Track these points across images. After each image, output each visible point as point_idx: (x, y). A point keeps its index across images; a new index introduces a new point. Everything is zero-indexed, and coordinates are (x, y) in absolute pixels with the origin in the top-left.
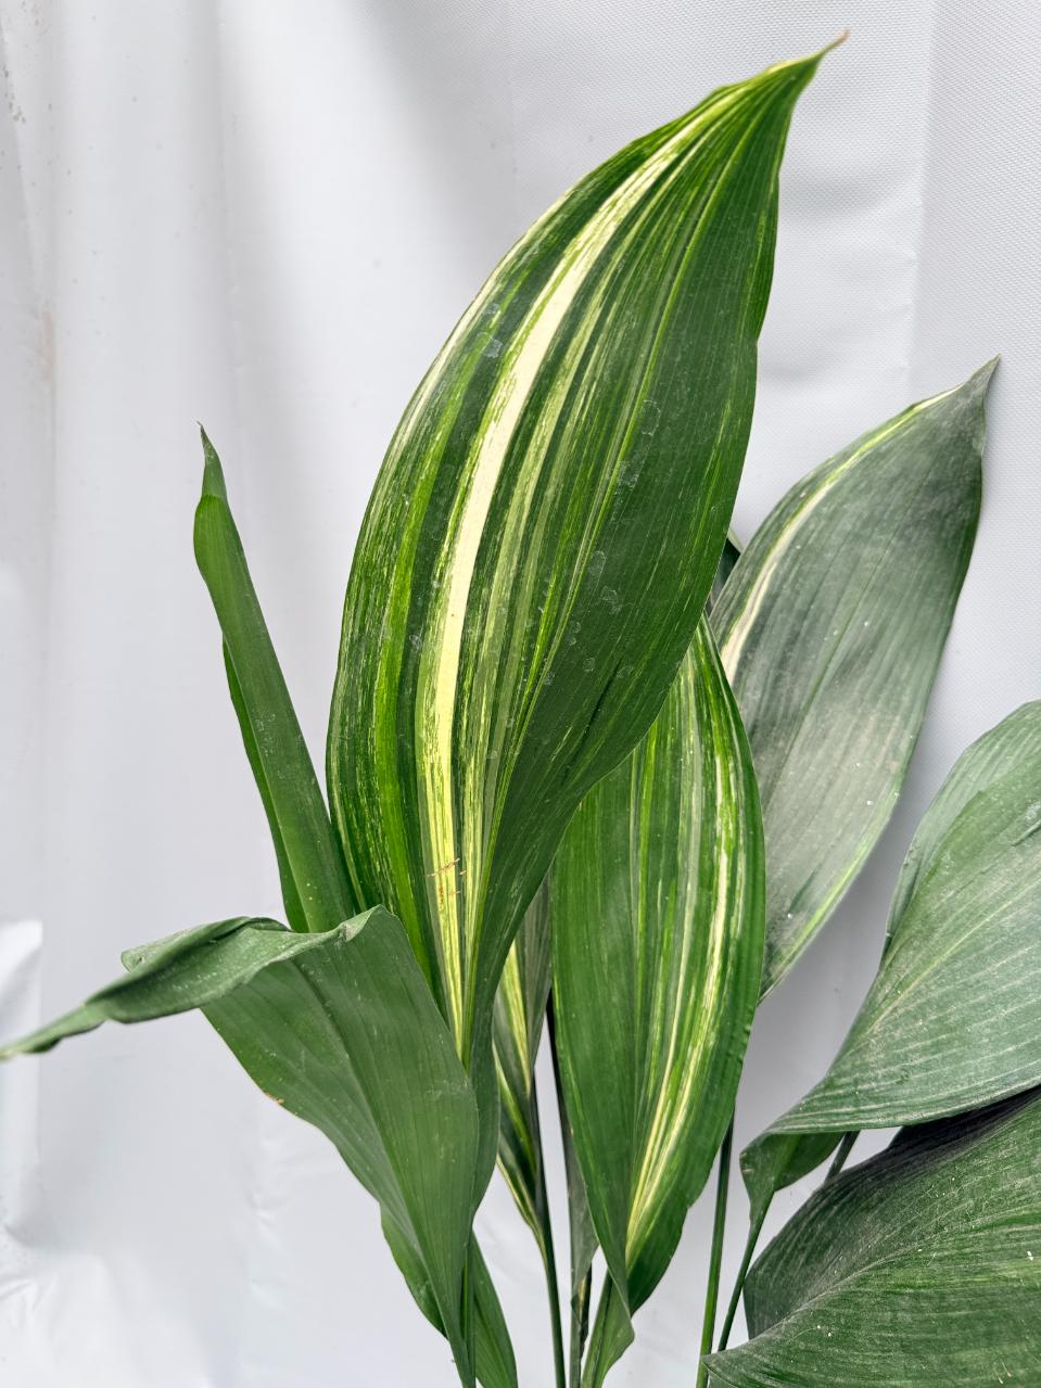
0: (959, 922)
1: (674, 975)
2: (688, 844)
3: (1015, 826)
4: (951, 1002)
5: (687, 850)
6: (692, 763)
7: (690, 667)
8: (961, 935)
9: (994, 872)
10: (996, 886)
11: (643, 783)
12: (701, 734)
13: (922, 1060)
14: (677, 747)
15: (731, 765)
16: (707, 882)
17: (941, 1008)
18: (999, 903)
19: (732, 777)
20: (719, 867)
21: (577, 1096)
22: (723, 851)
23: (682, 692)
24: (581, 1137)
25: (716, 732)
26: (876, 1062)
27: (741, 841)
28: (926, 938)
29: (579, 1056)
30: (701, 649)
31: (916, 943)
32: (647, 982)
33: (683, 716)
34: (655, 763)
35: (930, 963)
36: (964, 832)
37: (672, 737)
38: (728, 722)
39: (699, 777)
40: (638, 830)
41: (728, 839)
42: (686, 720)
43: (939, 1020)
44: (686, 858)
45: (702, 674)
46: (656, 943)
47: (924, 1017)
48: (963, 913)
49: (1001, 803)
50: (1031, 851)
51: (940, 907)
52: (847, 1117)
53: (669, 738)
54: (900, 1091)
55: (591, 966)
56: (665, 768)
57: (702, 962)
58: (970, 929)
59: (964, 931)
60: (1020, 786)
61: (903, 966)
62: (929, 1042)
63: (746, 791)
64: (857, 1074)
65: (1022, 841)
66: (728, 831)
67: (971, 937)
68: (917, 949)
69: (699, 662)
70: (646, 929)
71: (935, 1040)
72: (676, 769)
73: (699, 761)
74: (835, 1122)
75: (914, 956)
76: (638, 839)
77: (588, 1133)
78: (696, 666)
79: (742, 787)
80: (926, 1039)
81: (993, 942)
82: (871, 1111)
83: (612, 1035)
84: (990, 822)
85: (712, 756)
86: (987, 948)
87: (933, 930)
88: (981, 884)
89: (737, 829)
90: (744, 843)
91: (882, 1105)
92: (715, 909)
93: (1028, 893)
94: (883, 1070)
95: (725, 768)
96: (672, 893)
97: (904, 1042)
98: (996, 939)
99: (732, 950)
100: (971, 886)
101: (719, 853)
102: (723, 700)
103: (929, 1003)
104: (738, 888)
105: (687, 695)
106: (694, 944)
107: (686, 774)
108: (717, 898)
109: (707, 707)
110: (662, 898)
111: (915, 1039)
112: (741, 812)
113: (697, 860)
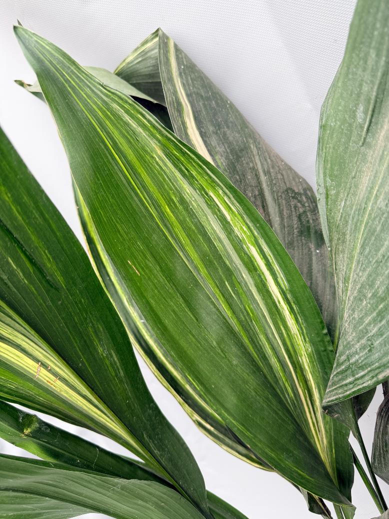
0: (355, 220)
1: (267, 327)
2: (227, 252)
3: (355, 133)
4: (375, 279)
5: (229, 256)
6: (198, 205)
7: (154, 146)
8: (359, 229)
9: (360, 171)
10: (365, 181)
11: (177, 235)
12: (191, 184)
13: (376, 329)
14: (183, 201)
15: (221, 192)
16: (252, 267)
17: (371, 286)
18: (370, 193)
19: (226, 199)
20: (252, 255)
21: (241, 427)
22: (249, 245)
23: (161, 164)
24: (256, 446)
25: (198, 177)
26: (353, 340)
27: (256, 234)
28: (344, 242)
29: (229, 406)
30: (152, 130)
31: (341, 248)
32: (252, 340)
33: (173, 180)
34: (176, 219)
35: (353, 257)
36: (329, 158)
37: (176, 197)
38: (201, 167)
39: (208, 211)
40: (193, 262)
41: (247, 237)
42: (177, 181)
43: (374, 295)
44: (231, 261)
45: (164, 145)
46: (244, 316)
47: (365, 297)
48: (354, 213)
49: (339, 123)
50: (374, 142)
51: (341, 216)
52: (351, 386)
53: (174, 199)
54: (372, 357)
55: (209, 353)
56: (184, 218)
57: (278, 312)
58: (363, 221)
59: (360, 225)
60: (343, 103)
61: (341, 267)
62: (375, 314)
63: (239, 203)
64: (347, 352)
65: (365, 139)
66: (245, 232)
67: (366, 226)
68: (343, 251)
69: (157, 139)
70: (234, 312)
71: (377, 311)
72: (191, 214)
73: (201, 202)
74: (347, 391)
75: (343, 257)
76: (196, 267)
77: (260, 441)
78: (157, 142)
79: (235, 202)
80: (372, 312)
81: (379, 222)
82: (362, 377)
83: (245, 382)
84: (340, 141)
85: (207, 194)
86: (378, 229)
87: (344, 234)
88: (356, 186)
89: (249, 228)
90: (258, 233)
91: (366, 371)
92: (266, 280)
93: (385, 174)
94: (358, 344)
95: (219, 196)
96: (237, 285)
97: (361, 319)
98: (381, 219)
99: (289, 296)
100: (352, 191)
101: (248, 248)
102: (188, 154)
103: (363, 286)
104: (271, 261)
105: (166, 165)
106: (267, 304)
107: (199, 214)
108: (263, 273)
109: (183, 166)
110: (233, 290)
111: (366, 314)
112: (245, 216)
113: (238, 258)
